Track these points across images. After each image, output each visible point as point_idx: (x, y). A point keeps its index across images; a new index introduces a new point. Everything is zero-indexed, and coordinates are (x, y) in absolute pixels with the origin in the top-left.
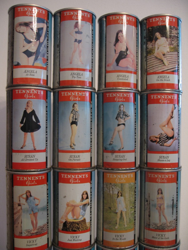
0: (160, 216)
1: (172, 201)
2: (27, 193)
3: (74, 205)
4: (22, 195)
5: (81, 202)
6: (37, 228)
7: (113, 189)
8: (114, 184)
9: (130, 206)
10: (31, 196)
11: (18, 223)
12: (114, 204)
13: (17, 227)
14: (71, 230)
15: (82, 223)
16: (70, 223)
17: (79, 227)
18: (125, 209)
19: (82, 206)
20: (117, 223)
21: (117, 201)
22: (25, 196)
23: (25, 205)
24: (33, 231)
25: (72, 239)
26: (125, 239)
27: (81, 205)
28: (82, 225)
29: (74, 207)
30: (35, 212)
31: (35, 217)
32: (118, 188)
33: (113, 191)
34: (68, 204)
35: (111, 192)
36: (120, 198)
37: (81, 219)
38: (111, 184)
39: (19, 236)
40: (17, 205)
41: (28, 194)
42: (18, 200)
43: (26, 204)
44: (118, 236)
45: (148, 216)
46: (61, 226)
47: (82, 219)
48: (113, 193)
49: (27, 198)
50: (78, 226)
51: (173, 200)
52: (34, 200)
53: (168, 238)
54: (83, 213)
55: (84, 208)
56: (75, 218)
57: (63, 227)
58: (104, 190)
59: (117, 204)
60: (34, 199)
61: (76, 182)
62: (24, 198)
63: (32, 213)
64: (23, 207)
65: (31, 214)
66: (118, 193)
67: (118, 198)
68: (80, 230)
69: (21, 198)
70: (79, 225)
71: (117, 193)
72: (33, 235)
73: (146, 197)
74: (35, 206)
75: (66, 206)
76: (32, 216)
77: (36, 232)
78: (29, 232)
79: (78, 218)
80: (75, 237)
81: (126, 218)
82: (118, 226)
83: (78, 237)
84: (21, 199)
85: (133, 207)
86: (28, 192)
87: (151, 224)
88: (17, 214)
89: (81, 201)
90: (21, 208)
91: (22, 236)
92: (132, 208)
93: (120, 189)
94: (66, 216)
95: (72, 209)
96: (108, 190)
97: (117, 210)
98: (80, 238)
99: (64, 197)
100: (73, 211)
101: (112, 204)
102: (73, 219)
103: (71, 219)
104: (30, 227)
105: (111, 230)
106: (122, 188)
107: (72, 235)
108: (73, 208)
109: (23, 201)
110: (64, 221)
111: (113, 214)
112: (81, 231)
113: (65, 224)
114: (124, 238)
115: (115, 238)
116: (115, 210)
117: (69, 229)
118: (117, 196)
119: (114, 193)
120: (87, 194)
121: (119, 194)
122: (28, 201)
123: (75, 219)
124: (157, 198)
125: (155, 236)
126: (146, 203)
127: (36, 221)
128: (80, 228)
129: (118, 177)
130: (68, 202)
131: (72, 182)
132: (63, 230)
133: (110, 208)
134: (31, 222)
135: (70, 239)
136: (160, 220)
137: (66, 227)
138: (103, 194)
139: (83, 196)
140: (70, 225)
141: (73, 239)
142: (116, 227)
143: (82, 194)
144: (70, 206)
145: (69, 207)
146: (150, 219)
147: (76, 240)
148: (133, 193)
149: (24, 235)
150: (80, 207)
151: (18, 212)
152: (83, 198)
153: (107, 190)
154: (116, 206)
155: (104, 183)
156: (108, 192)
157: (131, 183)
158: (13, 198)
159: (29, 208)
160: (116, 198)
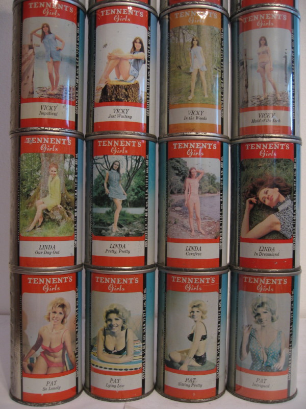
0: (264, 82)
1: (284, 59)
2: (43, 27)
3: (119, 57)
4: (35, 32)
5: (132, 54)
6: (58, 88)
7: (185, 36)
8: (186, 27)
9: (213, 65)
10: (50, 33)
11: (28, 77)
12: (185, 59)
13: (25, 84)
14: (114, 99)
15: (133, 89)
16: (112, 87)
17: (128, 94)
18: (205, 67)
19: (133, 60)
20: (190, 91)
21: (191, 54)
22: (40, 32)
23: (40, 47)
24: (52, 90)
25: (115, 114)
26: (205, 119)
27: (131, 59)
28: (132, 92)
29: (120, 60)
30: (55, 60)
31: (55, 67)
32: (192, 32)
33: (184, 38)
34: (110, 56)
35: (182, 41)
36: (196, 48)
37: (131, 81)
38: (180, 27)
39: (28, 99)
40: (27, 49)
41: (46, 30)
42: (30, 40)
43: (42, 45)
44: (193, 112)
45: (244, 88)
46: (98, 96)
47: (133, 82)
48: (184, 41)
49: (43, 37)
50: (126, 93)
51: (286, 57)
52: (54, 41)
53: (279, 121)
54: (136, 73)
55: (137, 65)
56: (121, 78)
57: (101, 97)
58: (171, 41)
59: (191, 58)
60: (55, 39)
61: (124, 20)
62: (38, 36)
63: (50, 60)
64: (37, 50)
65: (49, 62)
66: (193, 40)
67: (193, 48)
68: (129, 99)
69: (34, 36)
70: (128, 90)
71: (191, 40)
72: (51, 97)
73: (241, 58)
74: (55, 50)
75: (107, 60)
76: (51, 66)
77: (56, 93)
78: (44, 91)
79: (127, 78)
80: (121, 111)
81: (207, 84)
82: (194, 95)
83: (125, 111)
84: (35, 38)
85: (218, 69)
86: (45, 26)
87: (250, 99)
88: (26, 64)
89: (131, 52)
90: (34, 52)
91: (33, 98)
92: (216, 69)
93: (196, 35)
94: (107, 76)
95: (116, 64)
96: (177, 39)
97: (191, 69)
98: (129, 114)
99: (105, 46)
100: (118, 67)
101: (183, 60)
102: (118, 80)
103: (114, 80)
104: (47, 84)
105: (181, 104)
106: (199, 33)
107: (115, 107)
108: (118, 61)
109: (37, 40)
110: (103, 86)
111: (184, 77)
112: (130, 101)
113: (105, 90)
114: (203, 117)
115: (188, 116)
116: (188, 69)
117: (111, 97)
118: (191, 45)
119: (186, 41)
120: (141, 42)
121: (194, 42)
122: (45, 40)
123: (121, 81)
124: (259, 54)
125: (257, 118)
126: (241, 68)
127: (56, 74)
128: (129, 97)
129: (192, 15)
130: (110, 53)
131: (117, 20)
132: (101, 101)
133: (180, 67)
134: (48, 75)
135: (113, 114)
136: (265, 90)
137: (107, 95)
138: (169, 48)
139: (135, 44)
140: (114, 90)
141: (117, 115)
142: (190, 98)
143: (133, 40)
144: (113, 59)
145: (112, 62)
146: (247, 92)
147: (122, 117)
148: (218, 45)
149: (36, 96)
150: (130, 61)
151: (29, 59)
152: (134, 47)
153: (174, 40)
154: (189, 62)
155: (171, 31)
156: (177, 42)
157: (215, 28)
158: (21, 39)
159: (47, 51)
160: (189, 49)
